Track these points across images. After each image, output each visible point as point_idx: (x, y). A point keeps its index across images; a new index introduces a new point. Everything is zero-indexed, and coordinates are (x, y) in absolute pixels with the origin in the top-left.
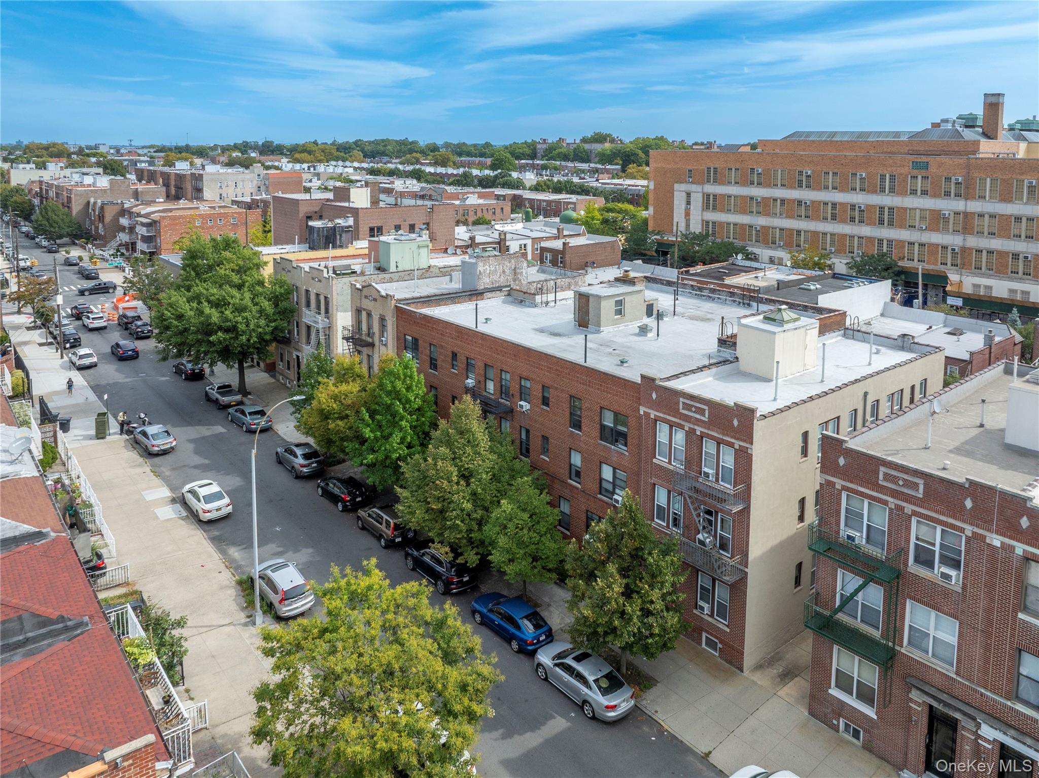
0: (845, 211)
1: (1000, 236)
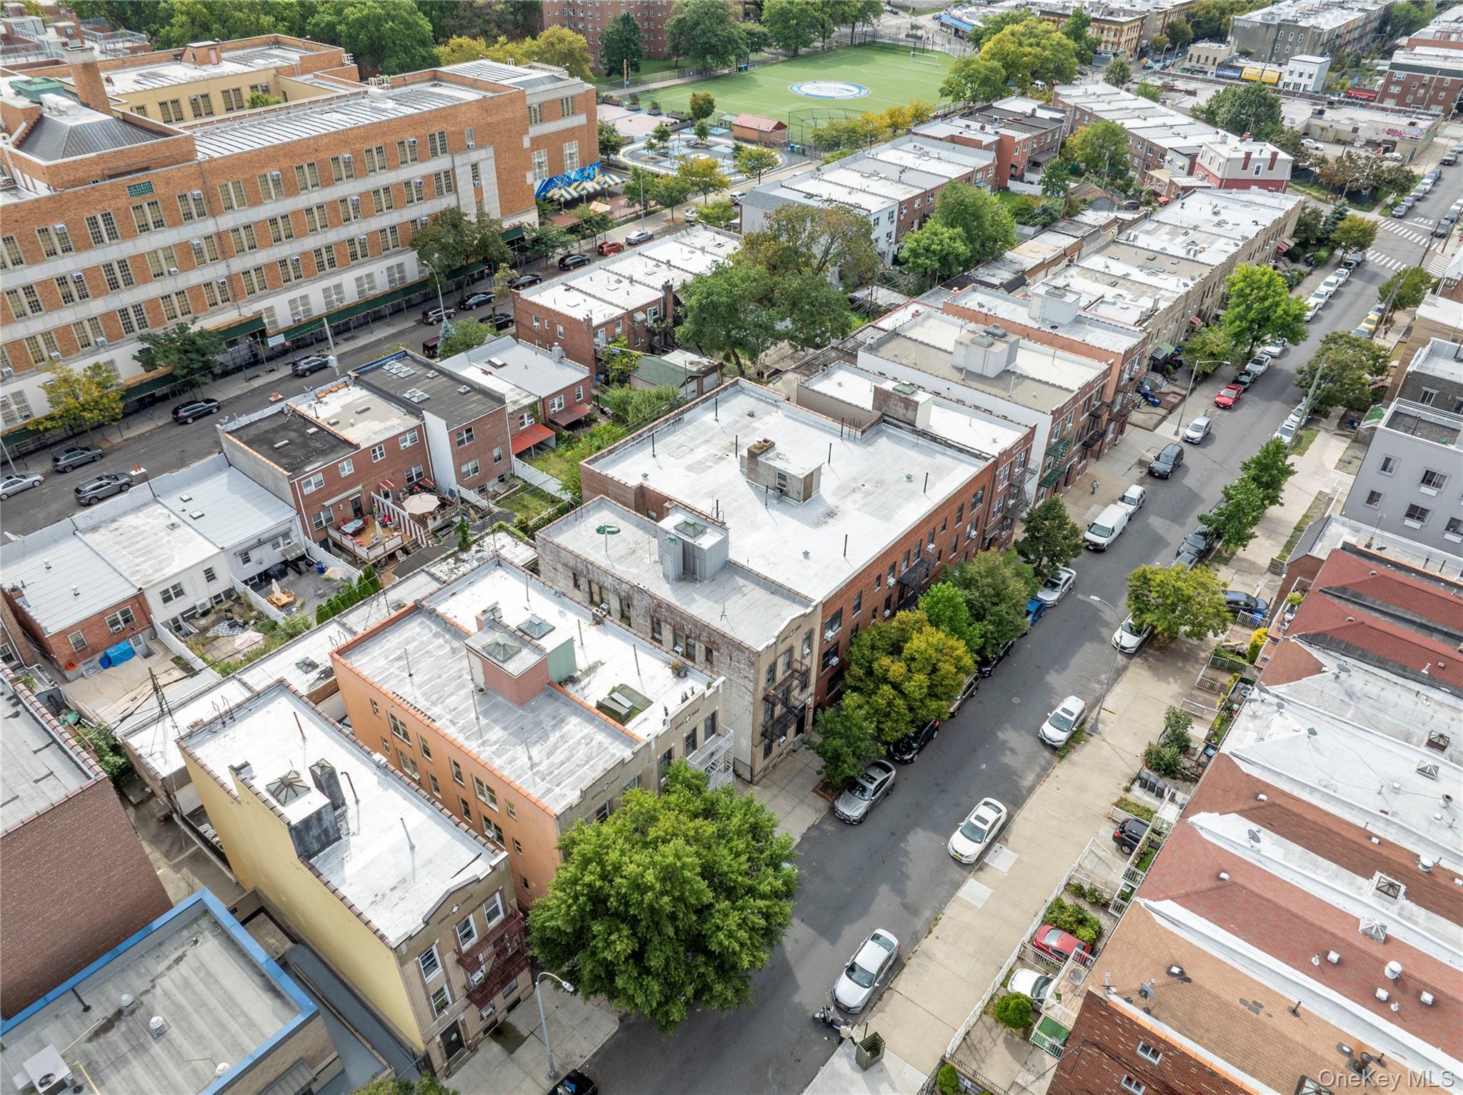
0: (52, 291)
1: (263, 247)
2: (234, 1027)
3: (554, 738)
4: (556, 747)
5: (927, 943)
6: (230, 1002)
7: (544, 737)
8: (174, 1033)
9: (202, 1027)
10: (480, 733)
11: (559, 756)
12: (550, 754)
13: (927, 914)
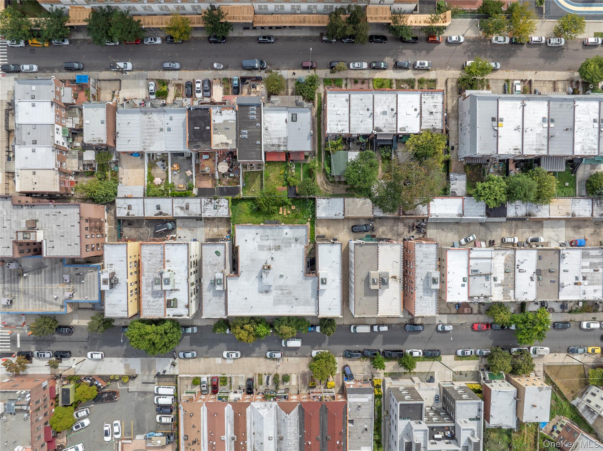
2: (92, 291)
3: (156, 299)
4: (155, 301)
5: (202, 359)
6: (94, 286)
7: (155, 297)
8: (85, 284)
9: (88, 287)
10: (148, 286)
11: (154, 304)
12: (153, 302)
13: (208, 356)
